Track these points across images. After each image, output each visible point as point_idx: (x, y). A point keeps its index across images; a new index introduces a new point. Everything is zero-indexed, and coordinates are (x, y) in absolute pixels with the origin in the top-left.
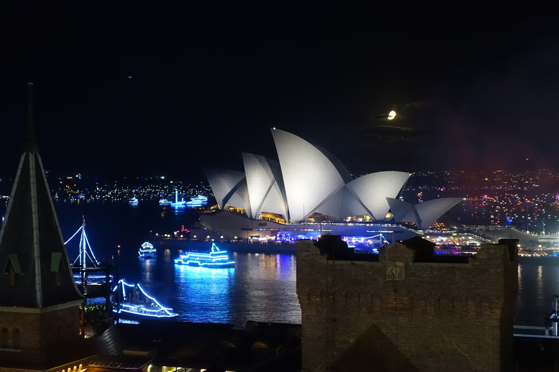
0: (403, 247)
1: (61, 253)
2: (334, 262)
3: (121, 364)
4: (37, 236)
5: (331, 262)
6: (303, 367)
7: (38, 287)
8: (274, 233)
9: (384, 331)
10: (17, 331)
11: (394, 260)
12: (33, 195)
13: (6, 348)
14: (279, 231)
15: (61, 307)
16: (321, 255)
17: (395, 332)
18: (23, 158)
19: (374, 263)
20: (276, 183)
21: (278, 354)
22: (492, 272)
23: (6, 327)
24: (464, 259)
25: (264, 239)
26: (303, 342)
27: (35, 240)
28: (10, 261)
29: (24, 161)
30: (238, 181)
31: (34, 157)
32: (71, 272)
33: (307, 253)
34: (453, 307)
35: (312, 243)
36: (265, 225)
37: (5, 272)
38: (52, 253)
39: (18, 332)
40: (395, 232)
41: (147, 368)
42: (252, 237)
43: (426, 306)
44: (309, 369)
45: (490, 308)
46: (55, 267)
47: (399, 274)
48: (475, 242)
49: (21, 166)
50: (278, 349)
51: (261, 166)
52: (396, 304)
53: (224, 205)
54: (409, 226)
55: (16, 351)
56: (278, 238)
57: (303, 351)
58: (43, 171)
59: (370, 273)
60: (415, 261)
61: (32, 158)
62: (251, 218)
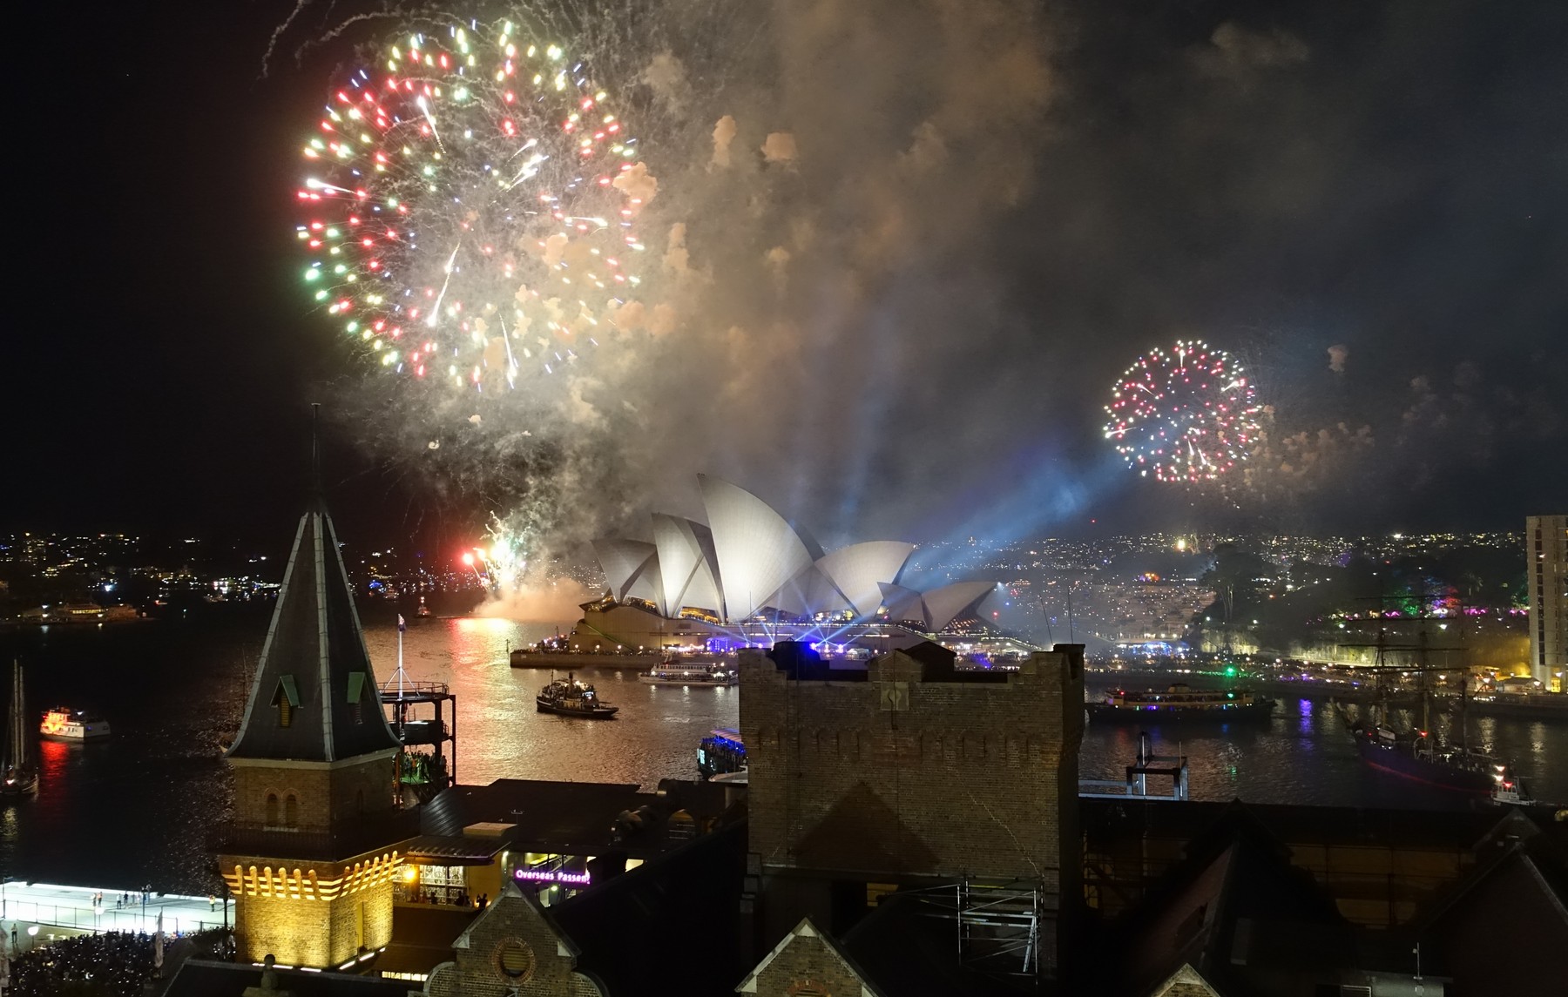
0: (906, 658)
1: (364, 674)
2: (798, 683)
3: (460, 850)
4: (325, 644)
5: (794, 683)
6: (751, 851)
7: (327, 728)
8: (701, 640)
9: (877, 792)
10: (291, 799)
11: (892, 678)
12: (319, 580)
13: (275, 826)
14: (710, 636)
15: (364, 759)
16: (777, 672)
17: (896, 792)
18: (303, 521)
19: (860, 685)
20: (705, 560)
21: (710, 830)
22: (1044, 696)
23: (275, 793)
24: (1001, 677)
25: (685, 649)
26: (750, 810)
27: (323, 652)
28: (281, 688)
29: (306, 526)
30: (645, 557)
31: (321, 520)
32: (380, 702)
33: (756, 670)
34: (985, 751)
35: (764, 653)
36: (688, 627)
37: (274, 704)
38: (351, 673)
39: (295, 800)
40: (891, 636)
41: (502, 856)
42: (667, 646)
43: (942, 750)
44: (760, 854)
45: (1042, 752)
46: (354, 696)
47: (900, 701)
48: (1016, 650)
49: (299, 535)
50: (711, 822)
51: (681, 534)
52: (896, 749)
53: (623, 595)
54: (914, 626)
55: (291, 830)
56: (709, 648)
57: (750, 825)
58: (335, 541)
59: (855, 700)
60: (924, 680)
61: (317, 521)
62: (666, 617)
